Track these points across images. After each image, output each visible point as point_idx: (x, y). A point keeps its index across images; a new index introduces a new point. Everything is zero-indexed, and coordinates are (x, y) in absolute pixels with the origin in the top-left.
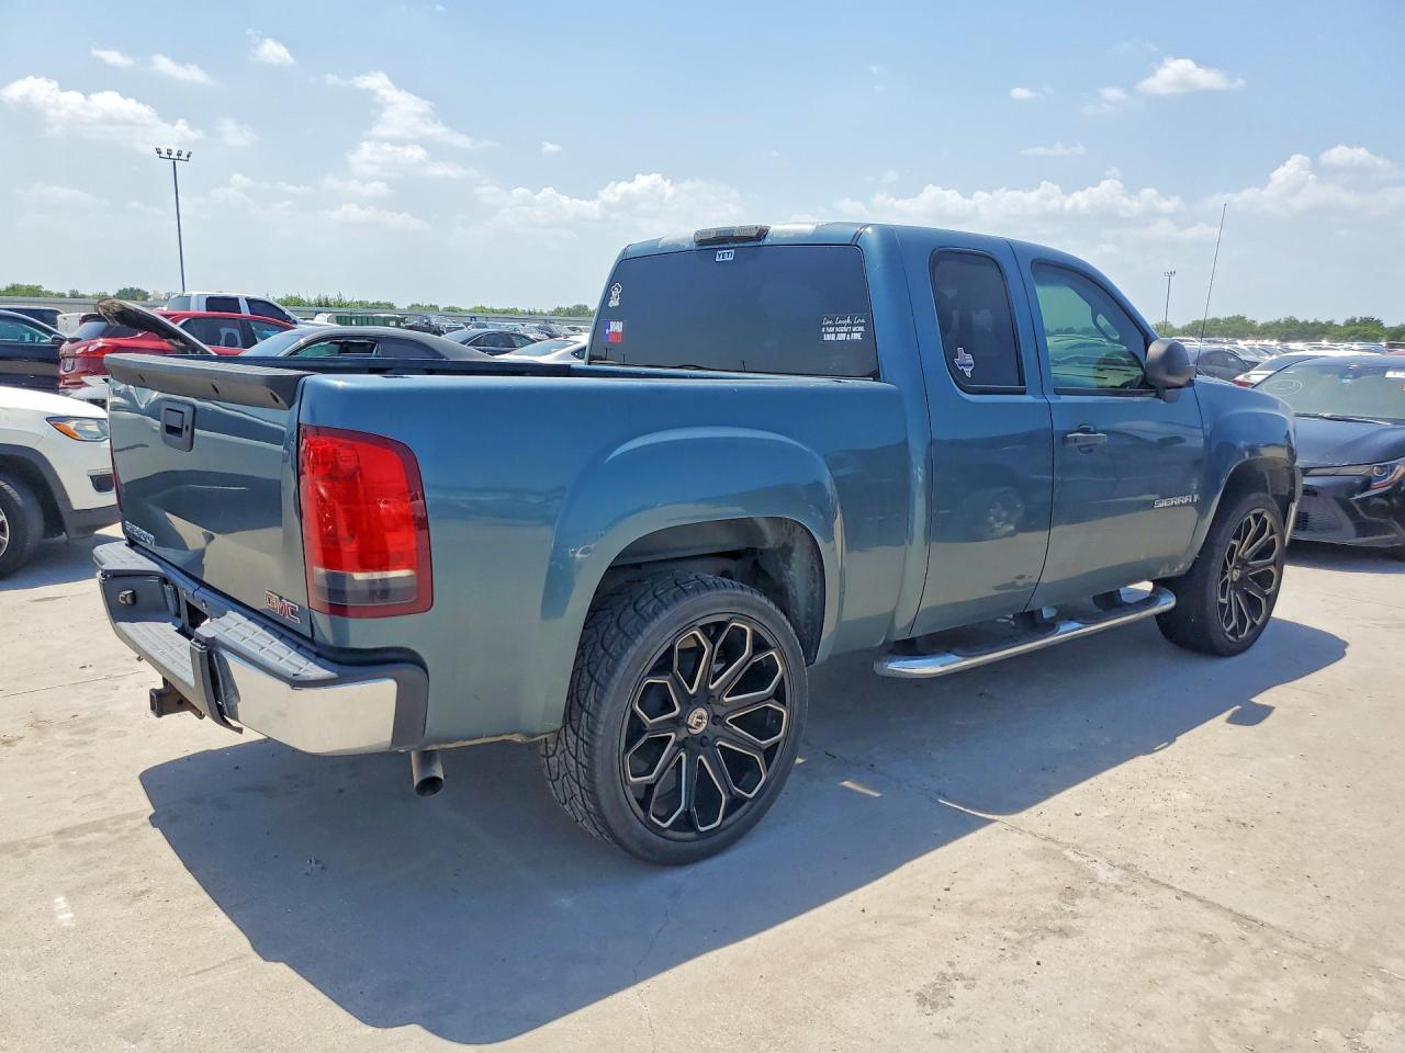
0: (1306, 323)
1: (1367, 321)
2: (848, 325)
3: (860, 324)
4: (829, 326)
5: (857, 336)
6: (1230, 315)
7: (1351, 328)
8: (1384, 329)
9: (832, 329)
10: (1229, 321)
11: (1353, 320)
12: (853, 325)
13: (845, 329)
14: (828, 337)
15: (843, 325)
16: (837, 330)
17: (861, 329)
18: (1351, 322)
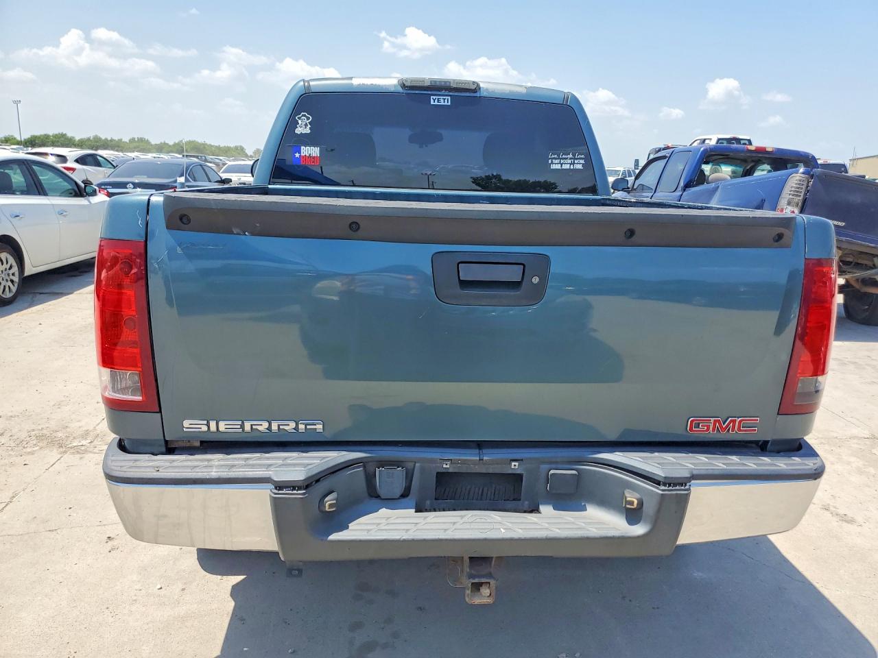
0: (106, 139)
1: (141, 140)
2: (570, 159)
3: (580, 159)
4: (555, 159)
5: (579, 167)
6: (56, 132)
7: (135, 144)
8: (152, 145)
9: (556, 161)
10: (55, 136)
11: (134, 139)
12: (575, 159)
13: (569, 161)
14: (553, 167)
15: (567, 159)
16: (562, 161)
17: (582, 161)
18: (132, 140)
